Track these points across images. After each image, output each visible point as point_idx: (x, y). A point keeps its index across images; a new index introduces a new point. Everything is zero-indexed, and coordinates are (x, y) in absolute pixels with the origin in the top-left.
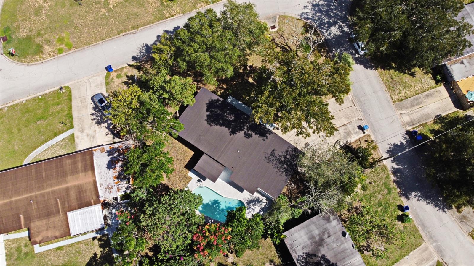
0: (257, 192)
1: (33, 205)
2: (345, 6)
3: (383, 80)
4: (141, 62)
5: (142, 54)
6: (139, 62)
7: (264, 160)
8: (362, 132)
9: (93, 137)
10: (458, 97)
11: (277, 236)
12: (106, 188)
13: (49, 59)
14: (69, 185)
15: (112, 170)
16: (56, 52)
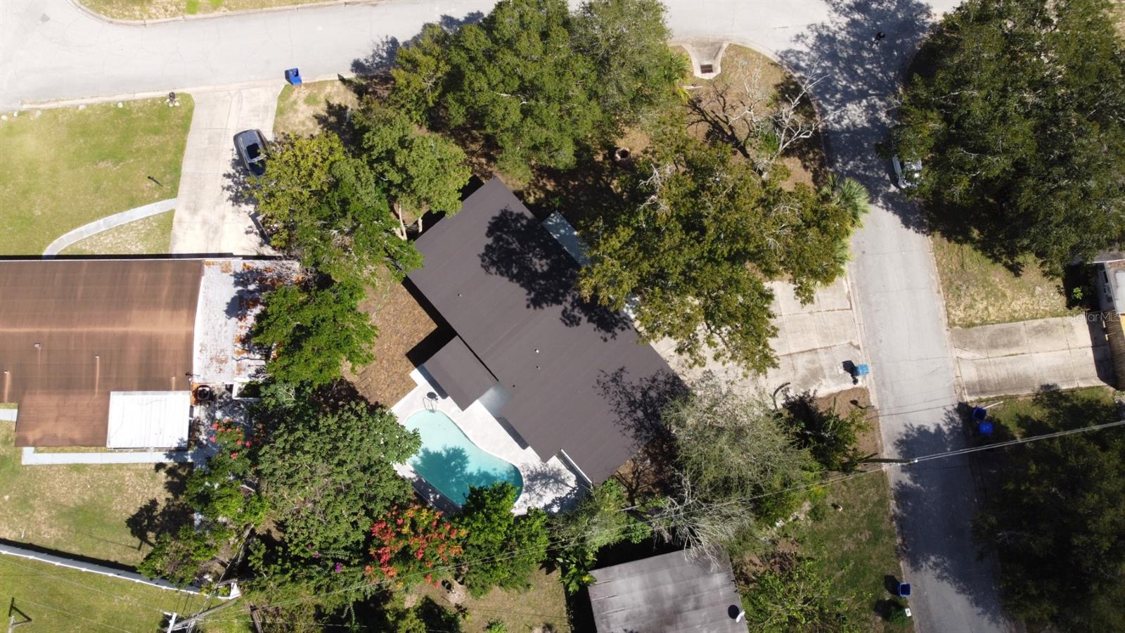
0: (558, 457)
1: (39, 353)
2: (898, 56)
3: (938, 264)
4: (372, 78)
5: (378, 59)
6: (366, 78)
7: (593, 387)
8: (852, 379)
9: (216, 231)
10: (1113, 353)
11: (574, 574)
12: (211, 359)
13: (163, 19)
14: (131, 329)
15: (236, 320)
16: (183, 7)
